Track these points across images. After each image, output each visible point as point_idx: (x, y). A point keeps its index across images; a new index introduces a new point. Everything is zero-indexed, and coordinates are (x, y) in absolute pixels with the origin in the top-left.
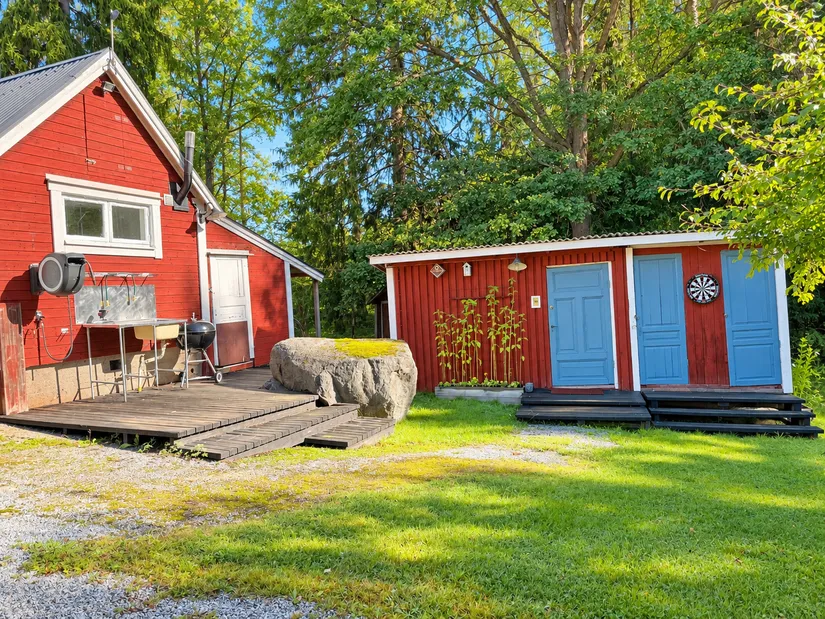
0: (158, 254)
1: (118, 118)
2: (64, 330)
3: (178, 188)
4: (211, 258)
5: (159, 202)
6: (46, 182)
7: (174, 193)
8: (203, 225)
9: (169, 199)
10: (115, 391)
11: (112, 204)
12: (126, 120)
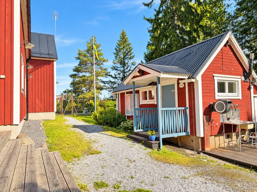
0: (240, 98)
1: (230, 53)
2: (217, 124)
3: (246, 74)
4: (255, 98)
5: (240, 79)
6: (213, 76)
7: (244, 76)
8: (252, 87)
9: (243, 78)
10: (228, 145)
11: (228, 82)
12: (232, 53)
